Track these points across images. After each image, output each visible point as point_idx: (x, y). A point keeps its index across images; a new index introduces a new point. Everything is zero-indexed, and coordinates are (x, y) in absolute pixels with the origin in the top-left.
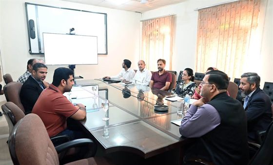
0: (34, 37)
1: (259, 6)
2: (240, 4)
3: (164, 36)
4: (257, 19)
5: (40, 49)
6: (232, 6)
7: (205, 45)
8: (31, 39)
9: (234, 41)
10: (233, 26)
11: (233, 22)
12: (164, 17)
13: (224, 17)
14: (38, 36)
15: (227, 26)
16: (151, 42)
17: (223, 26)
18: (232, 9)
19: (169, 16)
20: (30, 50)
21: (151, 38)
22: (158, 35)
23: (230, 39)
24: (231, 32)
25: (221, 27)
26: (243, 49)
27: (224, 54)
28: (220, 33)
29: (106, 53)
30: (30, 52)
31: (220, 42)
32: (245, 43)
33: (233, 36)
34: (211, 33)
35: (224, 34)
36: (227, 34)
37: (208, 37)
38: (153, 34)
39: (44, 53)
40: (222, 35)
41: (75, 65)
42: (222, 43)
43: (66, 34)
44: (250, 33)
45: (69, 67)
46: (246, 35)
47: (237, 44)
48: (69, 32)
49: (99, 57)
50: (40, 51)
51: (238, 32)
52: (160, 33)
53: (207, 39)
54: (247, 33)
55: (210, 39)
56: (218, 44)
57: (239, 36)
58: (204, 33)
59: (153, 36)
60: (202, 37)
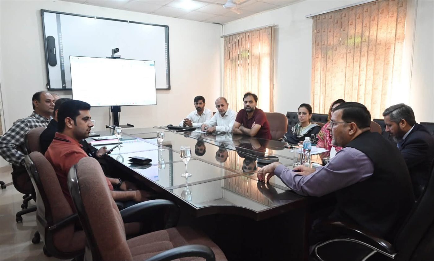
0: (54, 64)
1: (406, 8)
2: (376, 6)
3: (259, 58)
4: (403, 27)
5: (64, 82)
6: (365, 10)
7: (325, 69)
8: (50, 67)
9: (369, 63)
10: (367, 39)
11: (367, 34)
12: (259, 30)
13: (353, 26)
14: (61, 61)
15: (358, 40)
16: (239, 68)
17: (352, 40)
18: (365, 14)
19: (267, 28)
20: (48, 84)
21: (238, 62)
22: (250, 58)
23: (364, 60)
24: (365, 49)
25: (349, 41)
26: (383, 73)
27: (356, 83)
28: (348, 51)
29: (168, 88)
30: (48, 87)
31: (347, 64)
32: (387, 64)
33: (368, 55)
34: (334, 52)
35: (354, 52)
36: (359, 52)
37: (329, 58)
38: (243, 56)
39: (71, 88)
40: (351, 54)
41: (120, 106)
42: (352, 65)
43: (107, 57)
44: (394, 48)
45: (110, 110)
46: (388, 52)
47: (374, 66)
48: (111, 54)
49: (159, 95)
50: (64, 86)
51: (376, 49)
52: (254, 54)
53: (327, 61)
54: (390, 48)
55: (332, 60)
56: (346, 67)
57: (378, 54)
58: (323, 52)
59: (242, 60)
60: (320, 58)
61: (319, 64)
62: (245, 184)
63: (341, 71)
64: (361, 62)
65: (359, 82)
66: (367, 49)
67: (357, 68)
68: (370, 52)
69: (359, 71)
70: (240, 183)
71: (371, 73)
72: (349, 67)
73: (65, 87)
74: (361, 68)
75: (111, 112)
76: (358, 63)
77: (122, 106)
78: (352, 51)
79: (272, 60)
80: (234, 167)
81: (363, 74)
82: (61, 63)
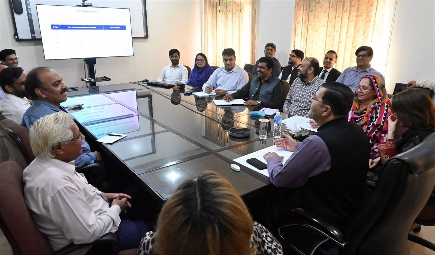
0: (20, 12)
3: (240, 6)
5: (32, 31)
7: (307, 23)
8: (16, 16)
9: (351, 19)
14: (27, 9)
16: (220, 15)
20: (16, 34)
21: (219, 8)
22: (231, 4)
23: (346, 15)
26: (364, 31)
27: (337, 40)
28: (331, 5)
29: (145, 36)
30: (16, 37)
31: (330, 19)
32: (368, 22)
33: (350, 10)
34: (317, 5)
35: (337, 6)
36: (341, 7)
37: (312, 11)
38: (224, 3)
39: (40, 38)
40: (334, 9)
41: (95, 58)
42: (334, 20)
43: (77, 5)
44: (377, 5)
45: (85, 62)
46: (370, 9)
47: (356, 23)
48: (82, 2)
49: (135, 44)
50: (33, 35)
51: (358, 5)
52: (235, 1)
53: (310, 14)
54: (372, 5)
55: (315, 14)
56: (328, 22)
57: (360, 10)
58: (305, 4)
59: (223, 6)
60: (303, 10)
61: (301, 17)
62: (226, 135)
63: (323, 26)
64: (343, 18)
65: (339, 38)
66: (350, 4)
67: (339, 24)
68: (352, 8)
69: (341, 27)
70: (220, 133)
71: (352, 29)
72: (331, 22)
73: (35, 37)
74: (343, 24)
75: (86, 64)
76: (340, 19)
77: (97, 58)
78: (335, 5)
79: (254, 8)
80: (215, 117)
81: (344, 30)
82: (28, 11)
